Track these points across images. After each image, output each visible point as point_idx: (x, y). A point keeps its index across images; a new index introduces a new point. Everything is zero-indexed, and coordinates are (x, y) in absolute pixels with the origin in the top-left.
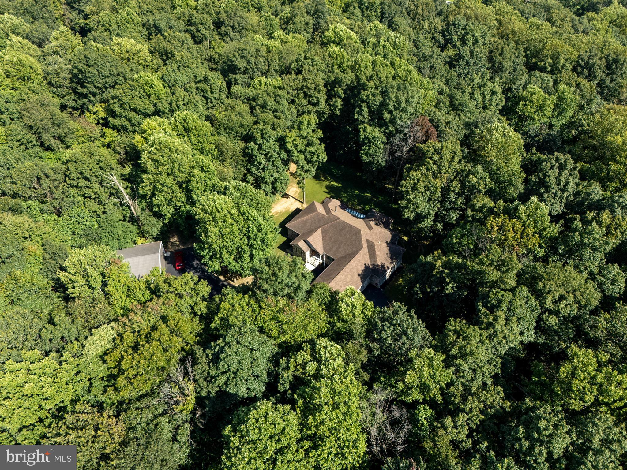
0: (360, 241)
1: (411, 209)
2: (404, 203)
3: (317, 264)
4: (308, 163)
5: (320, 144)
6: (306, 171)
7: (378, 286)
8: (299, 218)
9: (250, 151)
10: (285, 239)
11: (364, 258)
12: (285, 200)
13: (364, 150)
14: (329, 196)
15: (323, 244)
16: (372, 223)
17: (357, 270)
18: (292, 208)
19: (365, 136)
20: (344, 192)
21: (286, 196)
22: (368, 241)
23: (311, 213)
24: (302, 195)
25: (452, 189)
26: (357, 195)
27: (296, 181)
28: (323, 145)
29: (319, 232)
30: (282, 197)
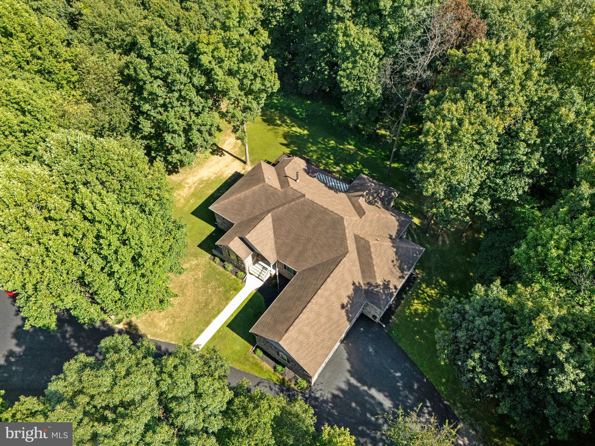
0: (344, 239)
1: (442, 178)
2: (429, 167)
3: (266, 277)
4: (246, 95)
5: (266, 57)
6: (246, 109)
7: (377, 320)
8: (233, 193)
9: (132, 72)
10: (213, 229)
11: (350, 272)
12: (216, 158)
13: (344, 70)
14: (288, 151)
15: (276, 243)
16: (362, 200)
17: (339, 297)
18: (228, 173)
19: (347, 42)
20: (313, 144)
21: (217, 151)
22: (357, 238)
23: (255, 185)
24: (244, 149)
25: (522, 136)
26: (332, 148)
27: (230, 127)
28: (272, 61)
29: (268, 220)
30: (212, 153)
